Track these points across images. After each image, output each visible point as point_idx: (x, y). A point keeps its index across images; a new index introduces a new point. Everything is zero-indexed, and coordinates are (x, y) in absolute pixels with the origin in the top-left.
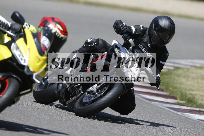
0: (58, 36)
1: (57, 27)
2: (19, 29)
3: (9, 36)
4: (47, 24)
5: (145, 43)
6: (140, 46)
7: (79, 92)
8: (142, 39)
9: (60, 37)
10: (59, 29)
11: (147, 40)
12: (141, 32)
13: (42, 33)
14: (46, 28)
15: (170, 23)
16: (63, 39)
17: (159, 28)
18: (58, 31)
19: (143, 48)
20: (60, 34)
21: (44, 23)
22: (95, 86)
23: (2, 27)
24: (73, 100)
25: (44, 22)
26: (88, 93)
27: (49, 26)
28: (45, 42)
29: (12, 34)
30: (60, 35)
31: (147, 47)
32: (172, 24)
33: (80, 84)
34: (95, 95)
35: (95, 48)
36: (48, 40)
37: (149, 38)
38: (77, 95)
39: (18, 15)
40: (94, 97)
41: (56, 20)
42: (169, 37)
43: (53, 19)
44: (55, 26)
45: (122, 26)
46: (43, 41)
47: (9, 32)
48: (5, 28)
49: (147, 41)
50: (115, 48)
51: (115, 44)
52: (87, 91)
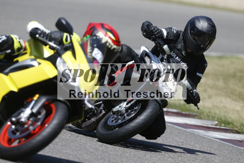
0: (110, 46)
1: (108, 35)
2: (60, 38)
3: (51, 48)
4: (95, 32)
5: (178, 50)
6: (173, 54)
7: (99, 111)
8: (176, 45)
9: (112, 48)
10: (110, 38)
11: (181, 46)
12: (174, 36)
13: (89, 44)
14: (95, 38)
15: (209, 25)
16: (115, 51)
17: (196, 31)
18: (110, 41)
19: (176, 57)
20: (112, 44)
21: (91, 31)
22: (124, 105)
23: (43, 37)
24: (91, 121)
25: (91, 29)
26: (114, 113)
27: (98, 34)
28: (97, 55)
29: (55, 46)
30: (112, 46)
31: (181, 55)
32: (212, 26)
33: (101, 102)
34: (123, 117)
36: (100, 53)
37: (183, 44)
38: (97, 116)
39: (64, 22)
40: (122, 119)
41: (106, 27)
42: (208, 42)
43: (102, 26)
44: (106, 35)
45: (154, 29)
46: (95, 54)
47: (52, 44)
48: (46, 39)
49: (182, 48)
50: (145, 57)
51: (144, 51)
52: (113, 111)
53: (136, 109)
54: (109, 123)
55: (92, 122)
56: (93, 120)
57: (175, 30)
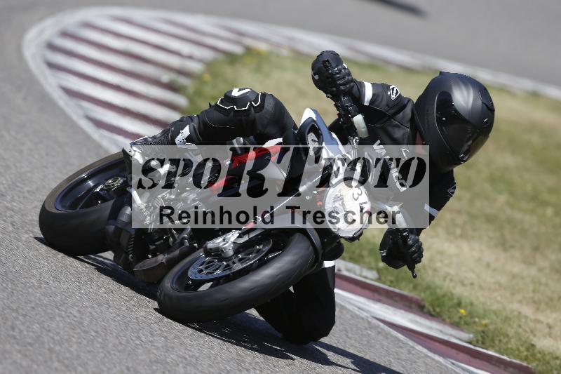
7: (178, 242)
12: (388, 105)
22: (233, 236)
24: (156, 261)
26: (208, 253)
35: (250, 116)
37: (409, 130)
45: (340, 73)
50: (309, 133)
51: (311, 120)
52: (206, 247)
53: (259, 250)
54: (192, 274)
55: (157, 264)
56: (161, 258)
57: (395, 92)
